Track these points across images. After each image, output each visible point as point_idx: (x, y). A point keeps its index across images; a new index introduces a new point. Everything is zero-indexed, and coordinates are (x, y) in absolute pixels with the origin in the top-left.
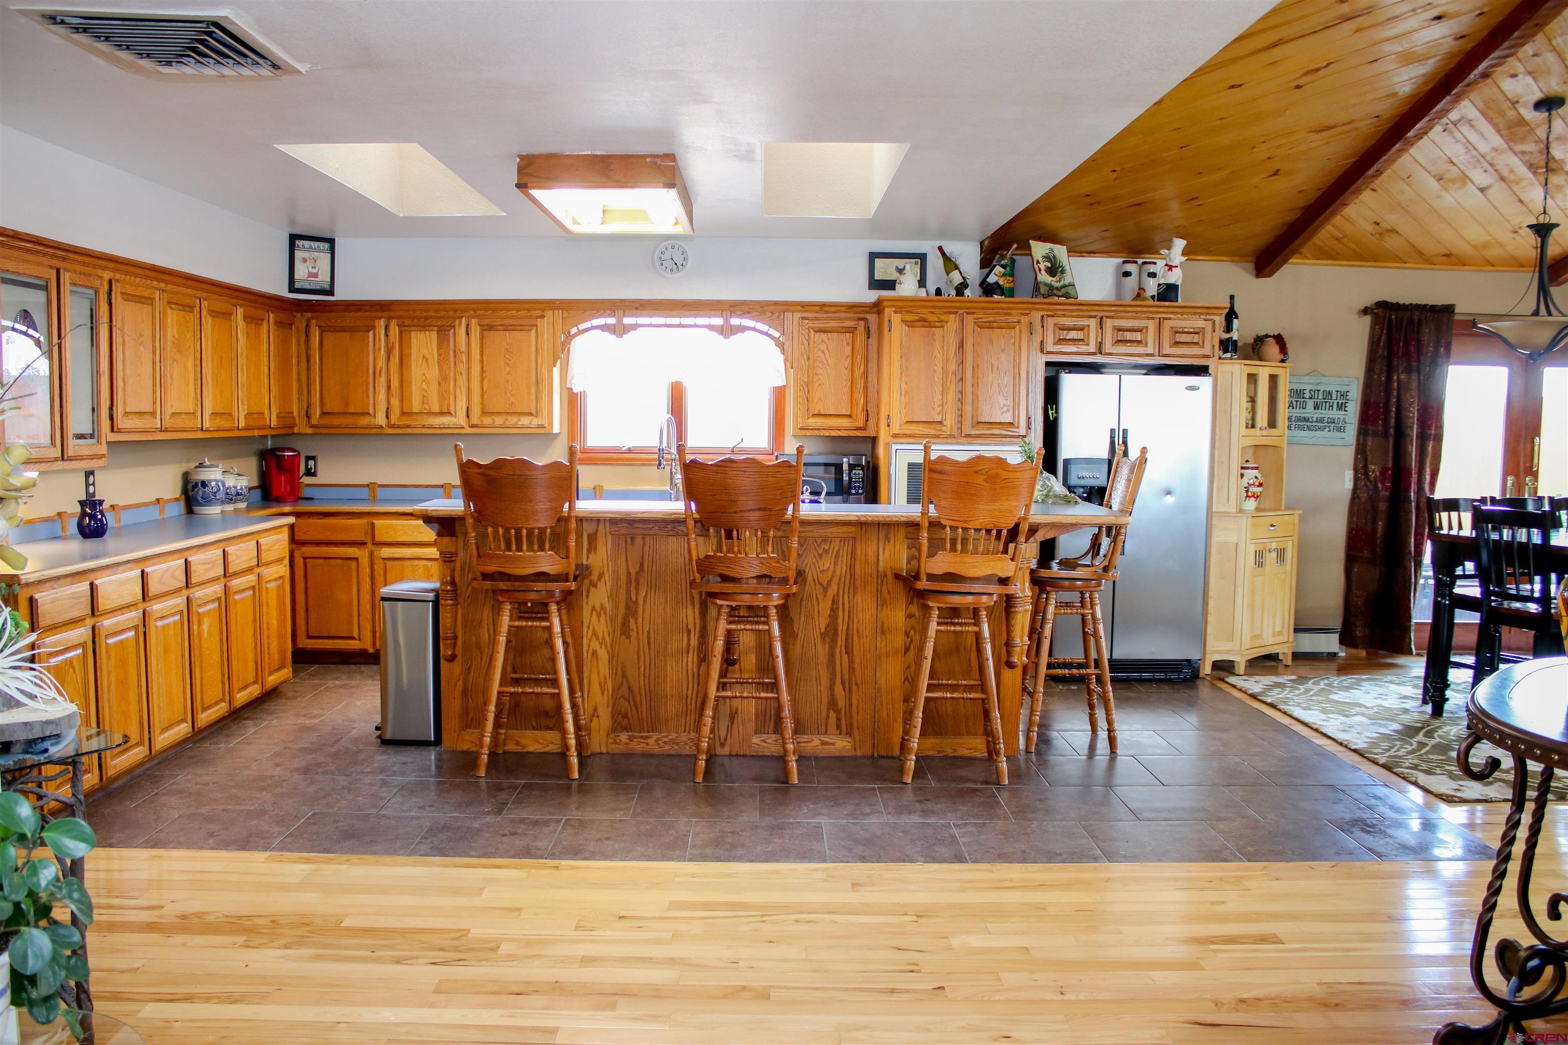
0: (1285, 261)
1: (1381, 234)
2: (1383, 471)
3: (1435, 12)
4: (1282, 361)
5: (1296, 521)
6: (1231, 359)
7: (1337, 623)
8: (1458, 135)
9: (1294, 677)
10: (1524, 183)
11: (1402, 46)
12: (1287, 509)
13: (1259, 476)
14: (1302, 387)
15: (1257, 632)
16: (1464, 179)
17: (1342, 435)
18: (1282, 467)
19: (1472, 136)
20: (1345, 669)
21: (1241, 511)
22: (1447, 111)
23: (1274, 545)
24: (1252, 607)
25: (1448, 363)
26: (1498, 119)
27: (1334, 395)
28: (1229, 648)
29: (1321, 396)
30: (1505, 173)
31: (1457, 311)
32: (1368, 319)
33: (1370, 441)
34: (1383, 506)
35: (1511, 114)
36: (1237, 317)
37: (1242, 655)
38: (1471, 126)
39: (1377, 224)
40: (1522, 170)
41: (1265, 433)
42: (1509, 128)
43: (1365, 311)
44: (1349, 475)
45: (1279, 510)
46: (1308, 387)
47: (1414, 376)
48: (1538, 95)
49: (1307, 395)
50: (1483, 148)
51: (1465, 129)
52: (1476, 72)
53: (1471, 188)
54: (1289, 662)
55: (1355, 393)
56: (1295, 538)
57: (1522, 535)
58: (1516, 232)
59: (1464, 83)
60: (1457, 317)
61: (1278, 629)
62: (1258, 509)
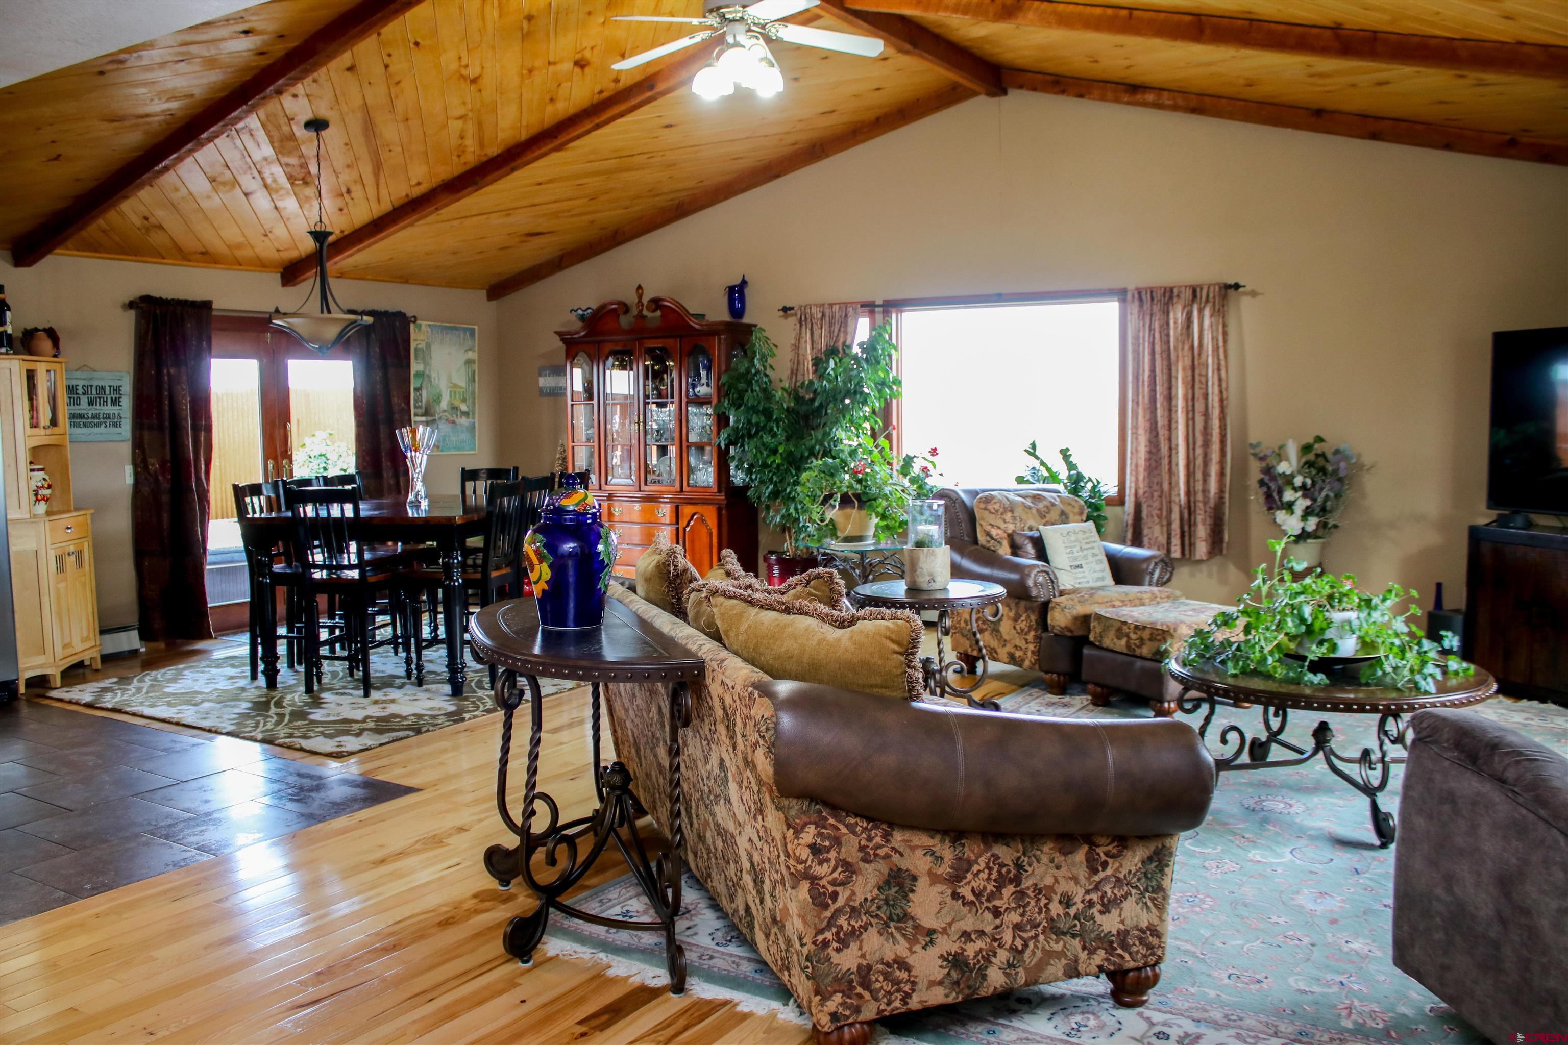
0: (49, 251)
1: (147, 229)
2: (163, 464)
3: (245, 27)
4: (55, 356)
5: (89, 521)
6: (7, 354)
7: (134, 619)
8: (238, 142)
9: (115, 680)
10: (282, 192)
11: (209, 51)
12: (77, 509)
13: (47, 477)
14: (74, 383)
15: (67, 641)
16: (235, 182)
17: (118, 430)
18: (67, 466)
19: (250, 145)
20: (151, 663)
21: (35, 516)
22: (240, 119)
23: (72, 549)
24: (59, 614)
25: (211, 357)
26: (275, 133)
27: (107, 389)
28: (40, 662)
29: (94, 392)
30: (269, 181)
31: (215, 306)
32: (132, 314)
33: (146, 435)
34: (165, 498)
35: (286, 129)
36: (9, 309)
37: (57, 667)
38: (252, 135)
39: (146, 219)
40: (283, 180)
41: (49, 431)
42: (282, 141)
43: (131, 305)
44: (129, 470)
45: (69, 511)
46: (81, 383)
47: (183, 370)
48: (308, 116)
49: (80, 391)
50: (257, 156)
51: (245, 137)
52: (272, 88)
53: (238, 191)
54: (99, 666)
55: (127, 387)
56: (90, 539)
57: (335, 511)
58: (266, 235)
59: (261, 95)
60: (214, 313)
61: (85, 635)
62: (49, 513)
